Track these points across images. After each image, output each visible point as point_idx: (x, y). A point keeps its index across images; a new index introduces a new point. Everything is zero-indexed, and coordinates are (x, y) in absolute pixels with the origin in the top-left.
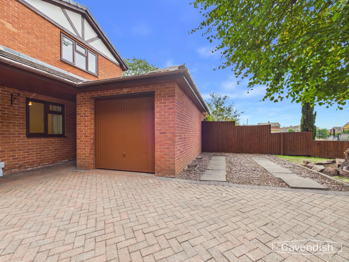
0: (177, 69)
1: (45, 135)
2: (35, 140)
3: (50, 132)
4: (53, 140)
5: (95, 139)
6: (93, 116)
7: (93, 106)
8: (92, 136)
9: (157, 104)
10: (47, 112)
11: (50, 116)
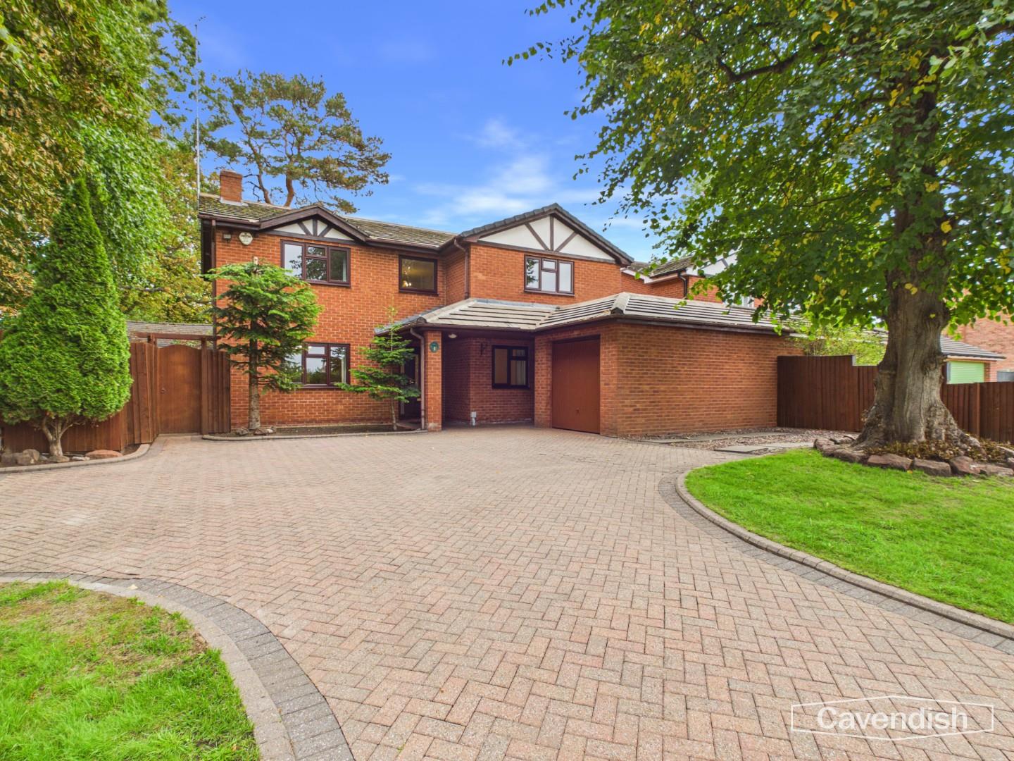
0: (609, 313)
1: (507, 386)
2: (499, 392)
3: (513, 383)
4: (515, 392)
5: (552, 391)
6: (550, 364)
7: (550, 351)
8: (549, 388)
9: (602, 349)
10: (510, 358)
11: (513, 362)
